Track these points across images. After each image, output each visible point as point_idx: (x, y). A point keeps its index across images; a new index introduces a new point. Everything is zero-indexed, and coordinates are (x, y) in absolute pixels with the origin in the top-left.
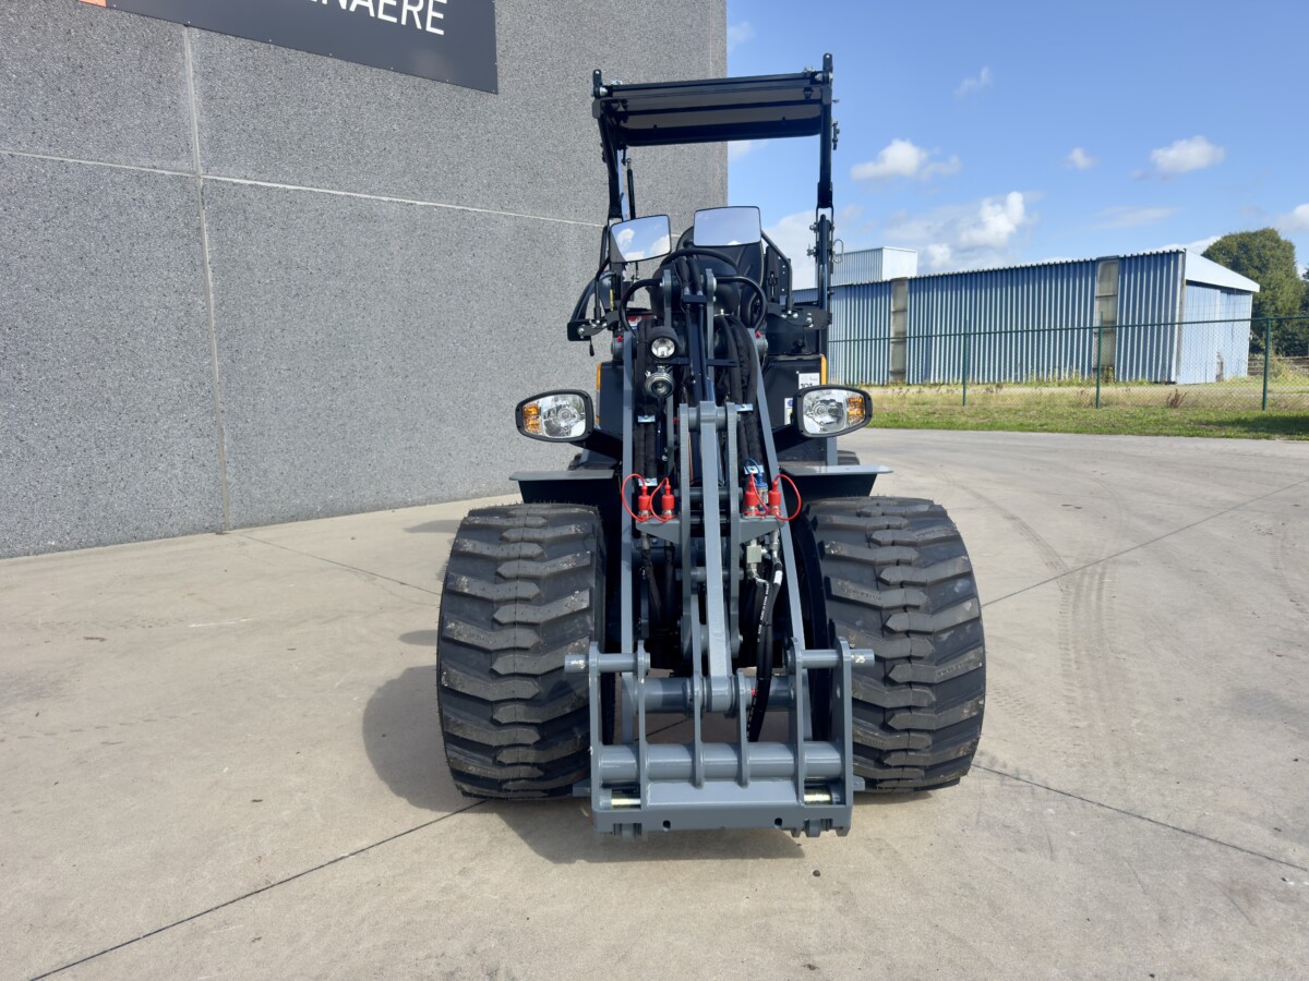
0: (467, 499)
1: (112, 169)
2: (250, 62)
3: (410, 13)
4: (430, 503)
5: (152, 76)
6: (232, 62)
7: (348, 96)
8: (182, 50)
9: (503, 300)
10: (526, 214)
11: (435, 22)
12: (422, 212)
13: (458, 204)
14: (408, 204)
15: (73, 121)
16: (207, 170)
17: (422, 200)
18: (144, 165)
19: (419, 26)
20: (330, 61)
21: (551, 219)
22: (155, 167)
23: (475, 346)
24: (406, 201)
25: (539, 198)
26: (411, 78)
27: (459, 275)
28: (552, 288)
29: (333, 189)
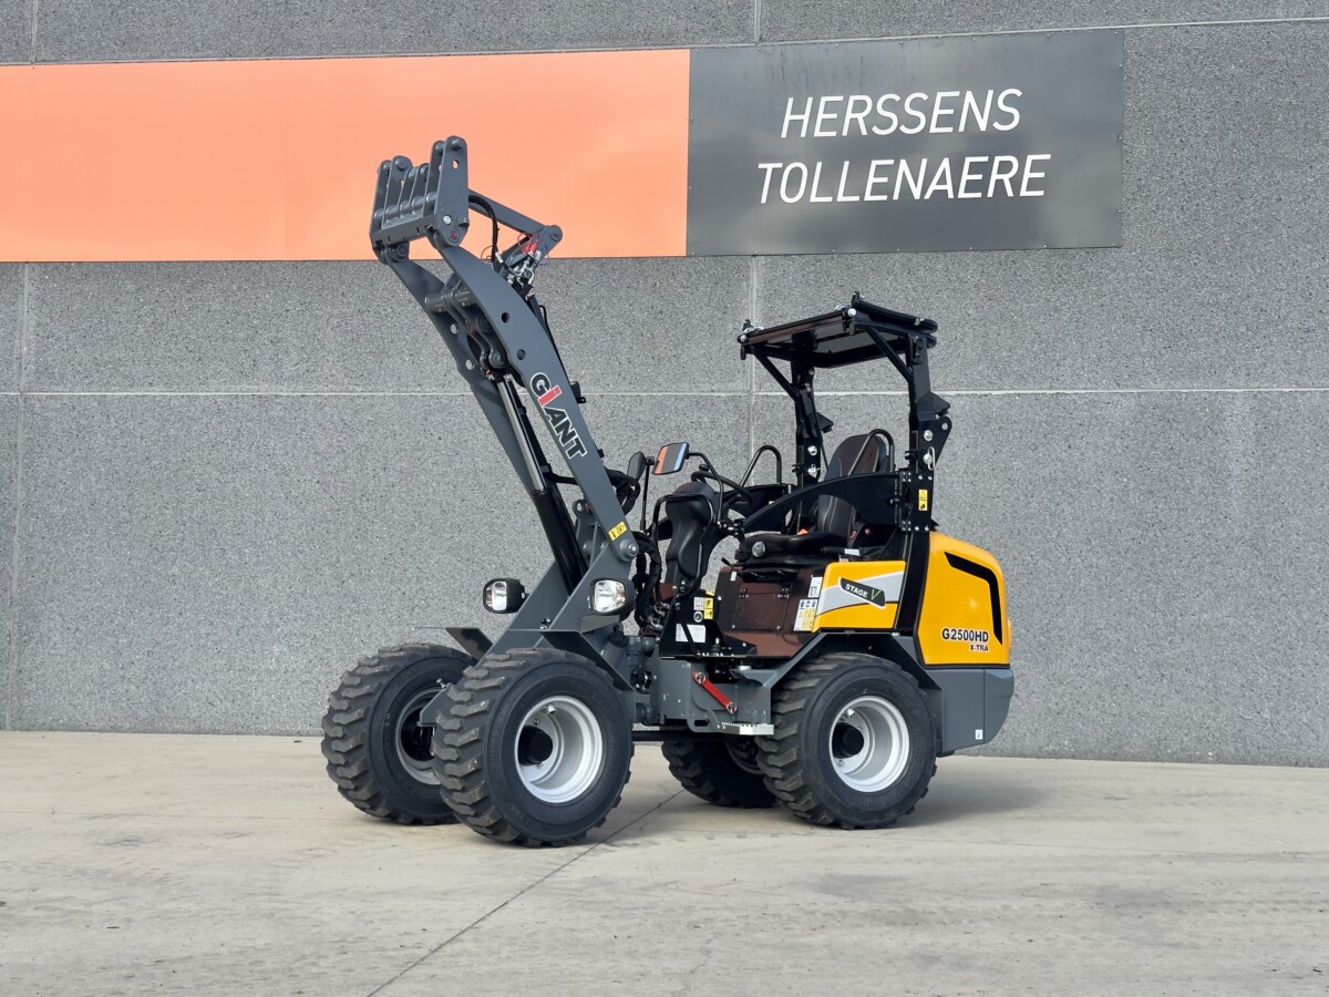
0: (1039, 757)
1: (676, 398)
2: (812, 276)
3: (1000, 183)
4: (985, 755)
5: (718, 309)
6: (794, 280)
7: (914, 289)
8: (748, 279)
9: (1112, 500)
10: (1158, 388)
11: (1032, 184)
12: (998, 403)
13: (1051, 388)
14: (980, 396)
15: (650, 360)
16: (760, 387)
17: (999, 389)
18: (704, 390)
19: (1010, 193)
20: (897, 256)
21: (1199, 389)
22: (713, 391)
23: (1063, 560)
24: (978, 393)
25: (1180, 366)
26: (996, 254)
27: (1045, 472)
28: (1199, 480)
29: (889, 389)
